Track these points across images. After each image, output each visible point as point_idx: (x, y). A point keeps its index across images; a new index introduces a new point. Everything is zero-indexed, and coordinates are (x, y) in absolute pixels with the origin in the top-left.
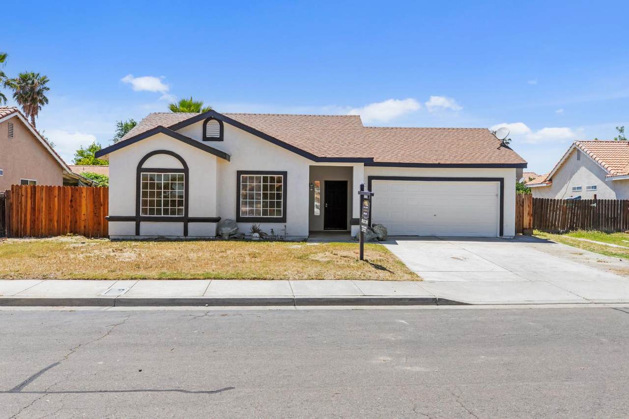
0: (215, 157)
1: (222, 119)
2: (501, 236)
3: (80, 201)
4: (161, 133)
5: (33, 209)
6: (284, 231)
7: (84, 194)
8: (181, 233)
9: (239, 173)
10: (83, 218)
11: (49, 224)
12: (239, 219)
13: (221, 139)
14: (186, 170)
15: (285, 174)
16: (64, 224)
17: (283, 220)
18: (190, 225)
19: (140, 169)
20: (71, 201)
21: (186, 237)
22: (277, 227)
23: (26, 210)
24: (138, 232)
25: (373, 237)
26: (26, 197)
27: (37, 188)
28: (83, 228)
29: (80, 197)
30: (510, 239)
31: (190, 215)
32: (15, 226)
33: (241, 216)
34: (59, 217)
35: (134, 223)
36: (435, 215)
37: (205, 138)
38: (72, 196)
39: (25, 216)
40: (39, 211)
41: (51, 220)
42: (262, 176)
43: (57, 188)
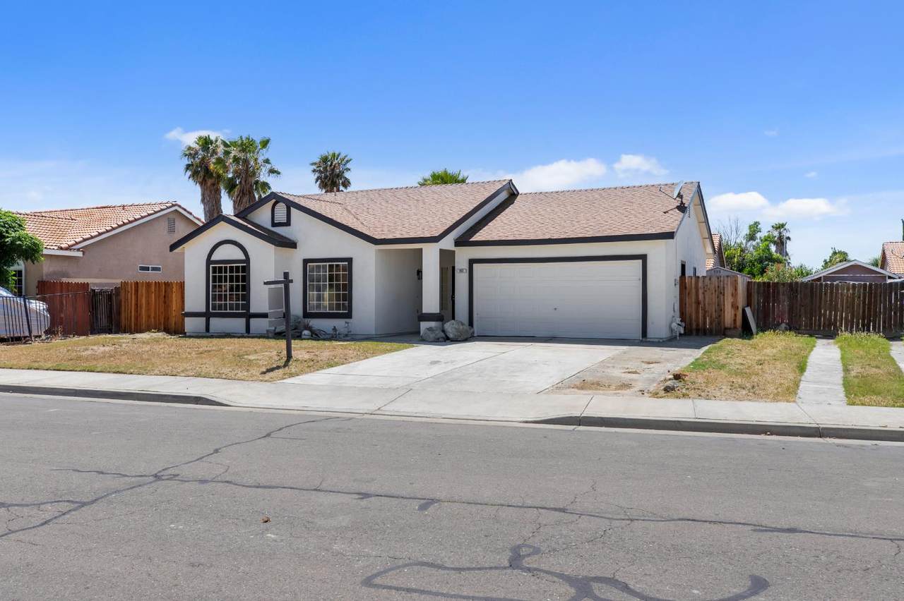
0: (273, 246)
1: (290, 205)
2: (644, 338)
3: (172, 297)
4: (222, 222)
5: (136, 305)
6: (346, 329)
7: (174, 290)
8: (243, 330)
9: (306, 262)
10: (174, 314)
11: (148, 321)
12: (307, 315)
13: (288, 223)
14: (247, 260)
15: (350, 260)
16: (159, 320)
17: (349, 315)
18: (253, 321)
19: (209, 261)
20: (165, 297)
21: (248, 333)
22: (339, 323)
23: (131, 305)
24: (207, 329)
25: (437, 337)
26: (131, 294)
27: (139, 285)
28: (173, 325)
29: (172, 292)
30: (659, 342)
31: (252, 311)
32: (123, 322)
33: (308, 311)
34: (155, 313)
35: (204, 319)
36: (555, 309)
37: (274, 225)
38: (165, 292)
39: (131, 312)
40: (141, 308)
41: (149, 317)
42: (328, 264)
43: (154, 284)
